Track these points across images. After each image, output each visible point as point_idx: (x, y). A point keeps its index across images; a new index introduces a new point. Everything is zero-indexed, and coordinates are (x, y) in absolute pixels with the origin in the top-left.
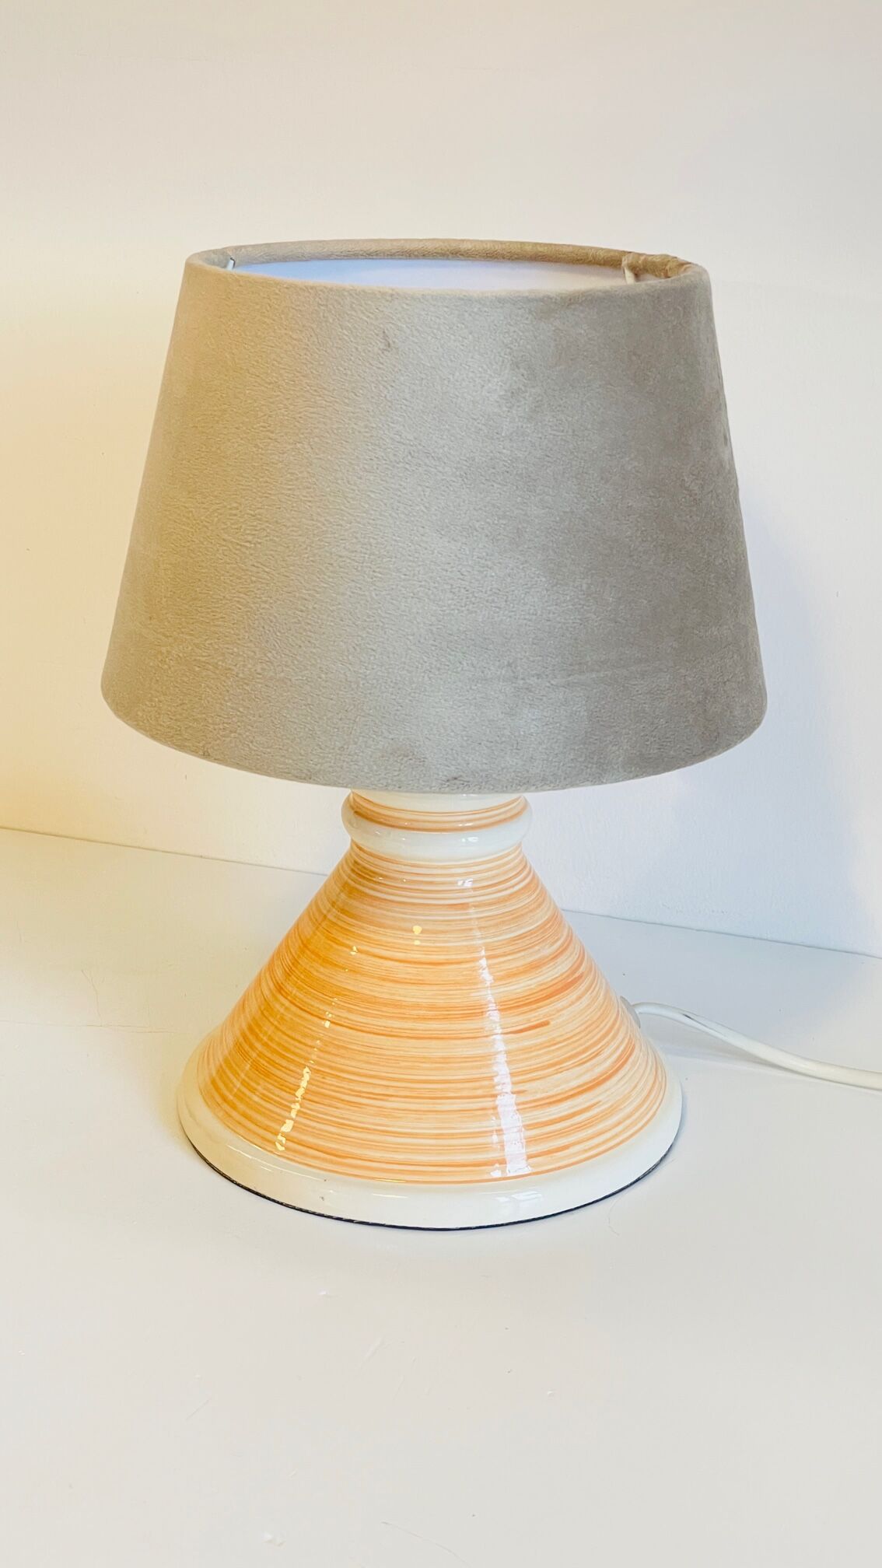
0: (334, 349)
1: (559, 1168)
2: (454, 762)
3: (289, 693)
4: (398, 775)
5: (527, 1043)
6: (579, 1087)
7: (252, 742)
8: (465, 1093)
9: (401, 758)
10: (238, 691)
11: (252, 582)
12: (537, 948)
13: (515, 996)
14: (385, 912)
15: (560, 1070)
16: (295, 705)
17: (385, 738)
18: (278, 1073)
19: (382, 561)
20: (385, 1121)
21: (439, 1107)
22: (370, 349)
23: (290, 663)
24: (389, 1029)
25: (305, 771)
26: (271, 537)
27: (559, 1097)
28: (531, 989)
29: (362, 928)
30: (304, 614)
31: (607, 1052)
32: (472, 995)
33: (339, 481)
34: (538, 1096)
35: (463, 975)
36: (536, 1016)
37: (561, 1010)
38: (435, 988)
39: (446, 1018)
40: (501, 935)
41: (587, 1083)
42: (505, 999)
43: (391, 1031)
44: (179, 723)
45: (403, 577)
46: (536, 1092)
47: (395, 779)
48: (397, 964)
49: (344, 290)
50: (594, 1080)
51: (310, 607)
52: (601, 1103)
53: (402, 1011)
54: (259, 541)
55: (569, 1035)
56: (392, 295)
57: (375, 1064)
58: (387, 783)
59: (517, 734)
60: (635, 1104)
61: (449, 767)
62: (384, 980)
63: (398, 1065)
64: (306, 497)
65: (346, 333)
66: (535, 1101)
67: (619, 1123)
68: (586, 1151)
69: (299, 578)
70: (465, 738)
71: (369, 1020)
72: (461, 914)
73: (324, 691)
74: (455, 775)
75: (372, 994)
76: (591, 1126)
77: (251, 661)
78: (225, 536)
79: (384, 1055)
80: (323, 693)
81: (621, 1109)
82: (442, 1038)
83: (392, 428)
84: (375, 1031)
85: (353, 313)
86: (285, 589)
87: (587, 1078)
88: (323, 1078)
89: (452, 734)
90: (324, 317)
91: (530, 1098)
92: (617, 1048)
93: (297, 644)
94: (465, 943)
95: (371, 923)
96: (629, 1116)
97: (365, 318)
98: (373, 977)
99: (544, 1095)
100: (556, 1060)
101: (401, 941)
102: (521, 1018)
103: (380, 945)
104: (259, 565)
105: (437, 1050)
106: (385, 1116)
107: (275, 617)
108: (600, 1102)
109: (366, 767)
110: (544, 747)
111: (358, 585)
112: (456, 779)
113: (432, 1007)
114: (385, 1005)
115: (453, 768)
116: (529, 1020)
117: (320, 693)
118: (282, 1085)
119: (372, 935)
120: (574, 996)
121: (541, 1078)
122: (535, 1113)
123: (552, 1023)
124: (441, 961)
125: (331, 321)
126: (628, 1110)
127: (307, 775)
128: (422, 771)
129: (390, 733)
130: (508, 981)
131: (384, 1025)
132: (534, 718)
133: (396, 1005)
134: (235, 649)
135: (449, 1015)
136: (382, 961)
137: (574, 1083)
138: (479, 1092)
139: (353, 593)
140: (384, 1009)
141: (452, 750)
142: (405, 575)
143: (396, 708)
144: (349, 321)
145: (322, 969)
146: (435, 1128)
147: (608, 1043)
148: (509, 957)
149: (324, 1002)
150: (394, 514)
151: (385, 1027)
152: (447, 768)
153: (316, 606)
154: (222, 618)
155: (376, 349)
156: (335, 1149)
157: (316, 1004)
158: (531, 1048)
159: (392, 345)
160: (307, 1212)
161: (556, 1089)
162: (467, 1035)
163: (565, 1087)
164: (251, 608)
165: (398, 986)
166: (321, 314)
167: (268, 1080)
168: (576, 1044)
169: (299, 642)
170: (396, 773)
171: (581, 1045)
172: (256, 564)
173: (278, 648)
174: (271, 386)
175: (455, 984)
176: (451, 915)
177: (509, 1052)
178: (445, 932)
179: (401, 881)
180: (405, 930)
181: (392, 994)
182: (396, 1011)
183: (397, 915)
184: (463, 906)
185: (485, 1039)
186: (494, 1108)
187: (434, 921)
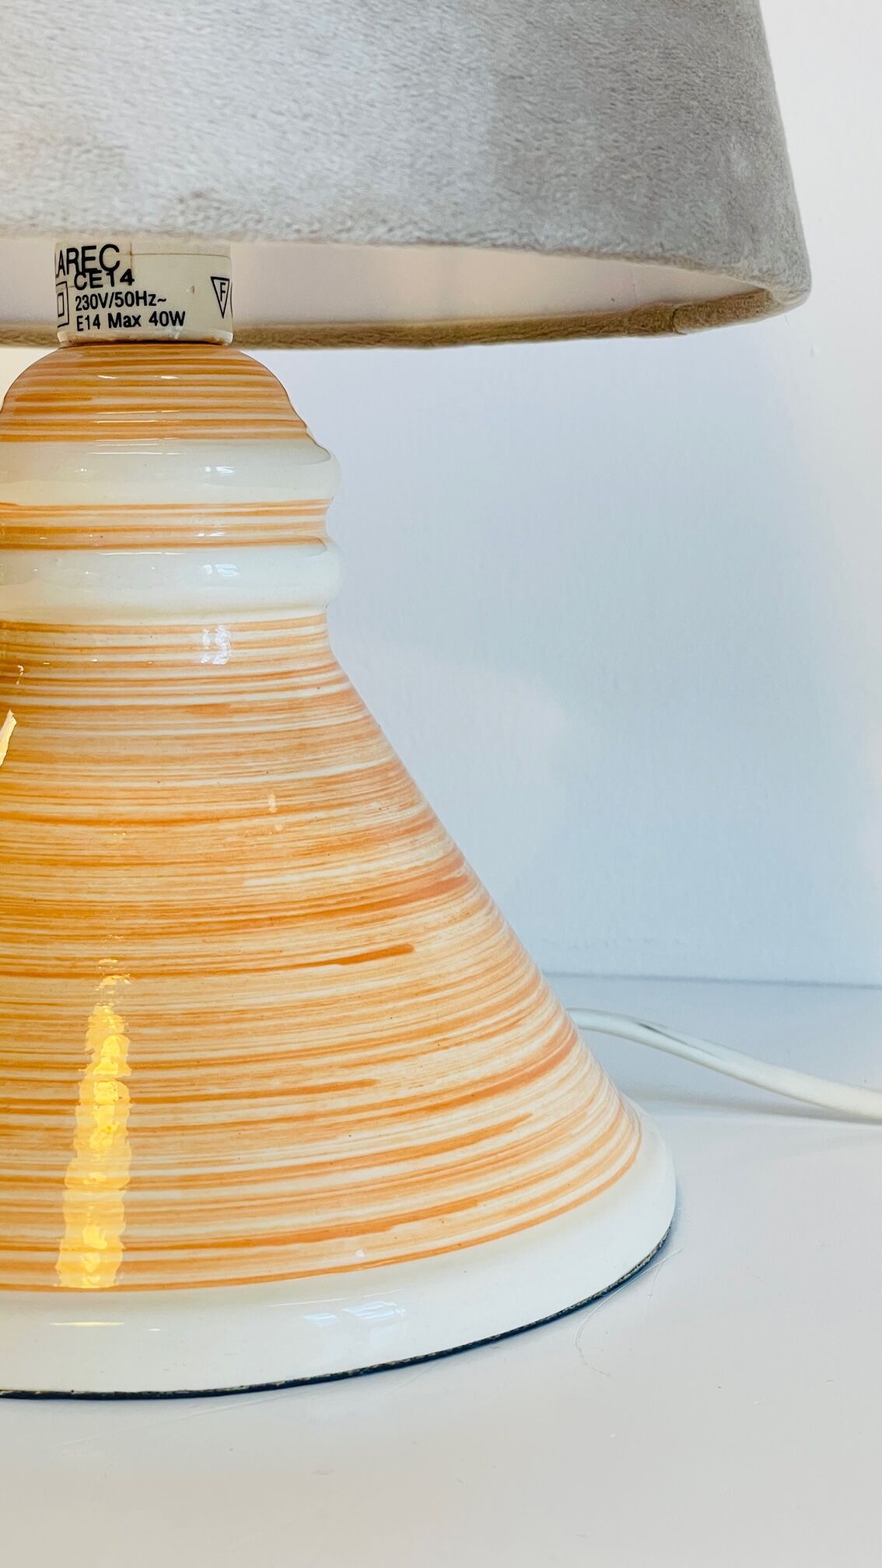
1: (460, 1246)
2: (193, 157)
5: (369, 984)
6: (484, 1080)
8: (246, 1086)
12: (375, 805)
13: (338, 890)
14: (50, 732)
15: (443, 1044)
21: (187, 1119)
24: (67, 963)
27: (447, 1098)
28: (369, 880)
31: (529, 1025)
32: (247, 883)
34: (403, 1093)
35: (224, 845)
36: (383, 934)
37: (434, 929)
38: (166, 870)
39: (193, 931)
40: (299, 769)
41: (494, 1077)
42: (315, 894)
43: (75, 967)
46: (398, 1086)
48: (80, 829)
50: (513, 1071)
52: (531, 1118)
53: (95, 922)
55: (454, 978)
57: (40, 1038)
59: (338, 100)
60: (596, 1132)
61: (181, 167)
62: (54, 864)
66: (397, 1102)
67: (570, 1164)
68: (511, 1212)
70: (218, 102)
71: (26, 949)
74: (198, 186)
75: (30, 895)
76: (517, 1162)
79: (58, 1017)
81: (572, 1137)
82: (186, 973)
84: (40, 970)
87: (499, 1065)
89: (186, 91)
91: (385, 1096)
92: (547, 1024)
94: (224, 781)
96: (587, 1153)
98: (28, 862)
99: (414, 1092)
100: (435, 1022)
101: (90, 784)
102: (350, 934)
103: (44, 795)
108: (530, 1115)
110: (404, 136)
112: (198, 195)
113: (163, 911)
114: (59, 914)
115: (192, 170)
116: (370, 940)
120: (456, 908)
121: (407, 1056)
122: (399, 1128)
123: (418, 949)
124: (179, 817)
126: (586, 1140)
128: (117, 176)
129: (34, 90)
130: (324, 860)
132: (377, 67)
133: (88, 911)
135: (200, 924)
136: (47, 827)
137: (475, 1073)
138: (276, 1084)
140: (59, 922)
141: (188, 127)
143: (47, 32)
146: (180, 1165)
147: (530, 1011)
148: (321, 814)
152: (177, 170)
158: (380, 994)
161: (439, 1081)
162: (242, 965)
163: (455, 1078)
165: (82, 872)
168: (471, 997)
170: (54, 185)
171: (480, 1000)
175: (209, 860)
176: (192, 726)
177: (334, 1001)
178: (183, 759)
179: (87, 666)
180: (96, 761)
181: (71, 891)
182: (83, 923)
183: (78, 734)
184: (218, 709)
185: (281, 973)
186: (309, 1117)
187: (159, 738)
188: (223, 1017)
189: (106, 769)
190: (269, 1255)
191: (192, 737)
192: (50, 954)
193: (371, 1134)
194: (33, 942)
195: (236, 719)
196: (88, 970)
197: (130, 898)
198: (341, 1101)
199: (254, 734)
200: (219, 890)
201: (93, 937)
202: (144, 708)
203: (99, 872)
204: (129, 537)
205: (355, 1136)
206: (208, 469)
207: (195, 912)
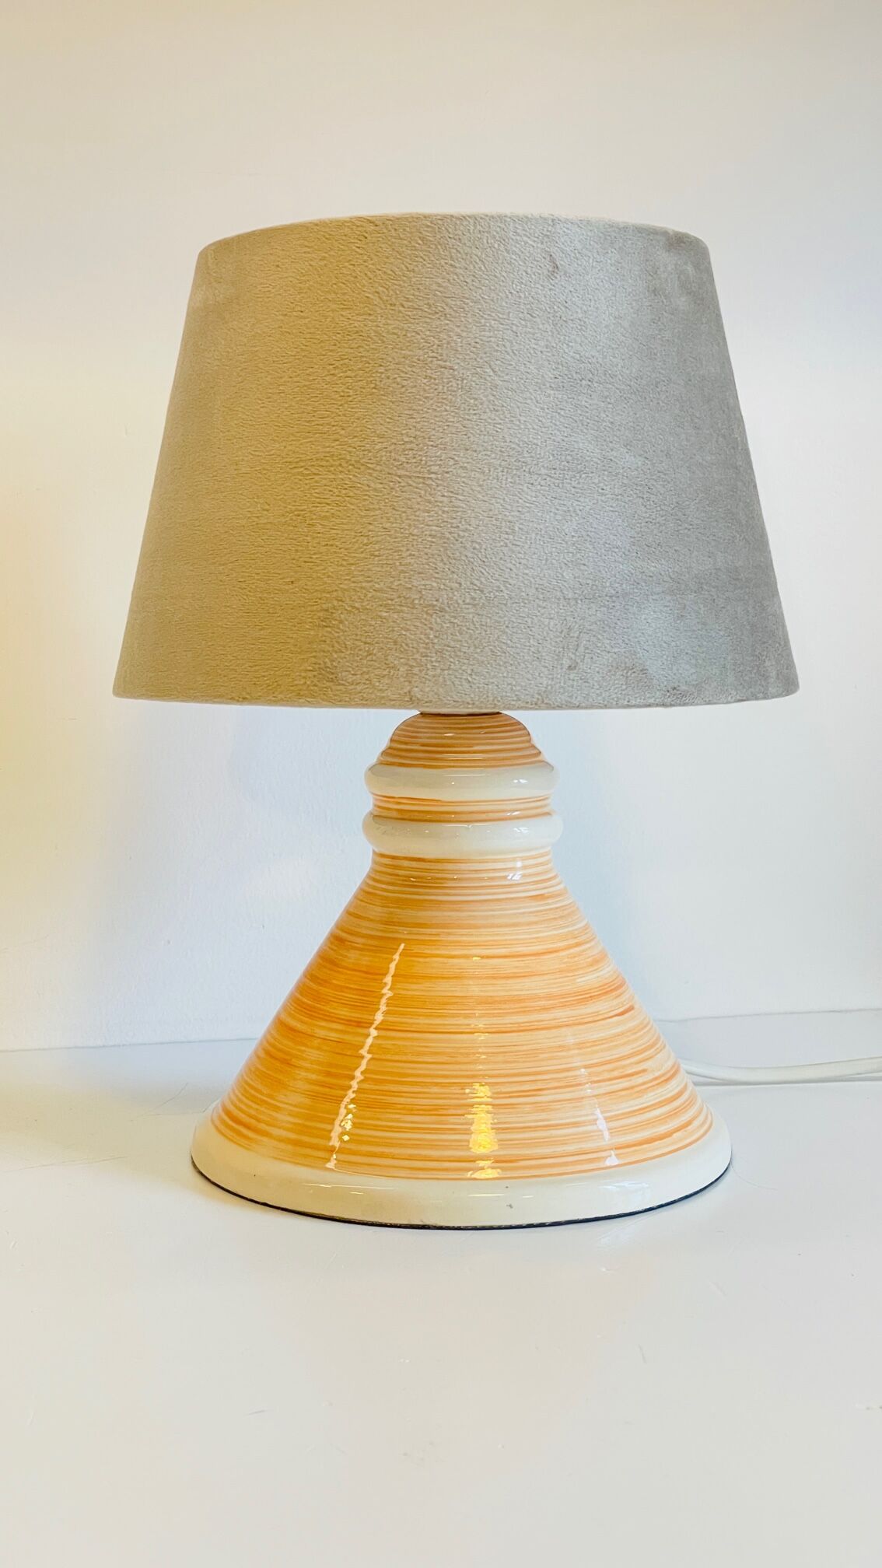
0: (504, 274)
2: (670, 673)
3: (506, 619)
4: (626, 689)
5: (631, 1025)
6: (672, 1067)
7: (471, 675)
8: (607, 1076)
9: (625, 671)
10: (444, 625)
11: (444, 512)
13: (605, 981)
14: (471, 913)
15: (657, 1051)
16: (515, 630)
17: (609, 652)
18: (402, 1100)
19: (580, 477)
20: (544, 1116)
21: (588, 1093)
22: (539, 272)
23: (502, 588)
24: (517, 1025)
25: (537, 696)
26: (462, 465)
27: (668, 1075)
29: (449, 934)
30: (511, 537)
32: (579, 980)
33: (529, 401)
34: (657, 1074)
35: (564, 963)
36: (624, 1000)
37: (634, 997)
38: (545, 977)
39: (564, 1005)
40: (574, 924)
42: (601, 984)
43: (520, 1027)
44: (367, 677)
45: (600, 491)
47: (624, 693)
48: (502, 960)
49: (506, 216)
51: (517, 529)
53: (522, 1005)
54: (446, 470)
56: (553, 220)
58: (617, 697)
61: (667, 677)
62: (494, 978)
63: (535, 1059)
64: (495, 419)
65: (514, 257)
66: (656, 1079)
69: (498, 500)
72: (542, 905)
73: (542, 611)
74: (674, 685)
75: (487, 994)
77: (456, 593)
78: (399, 472)
79: (520, 1051)
80: (543, 614)
82: (567, 1026)
83: (572, 347)
84: (504, 1030)
85: (518, 238)
86: (485, 514)
88: (462, 1089)
90: (488, 243)
91: (651, 1077)
93: (507, 568)
94: (555, 932)
95: (460, 927)
97: (531, 243)
98: (482, 978)
100: (651, 1041)
101: (499, 938)
102: (615, 1002)
104: (452, 495)
105: (569, 1037)
106: (543, 1111)
107: (479, 544)
109: (596, 684)
111: (562, 502)
113: (549, 997)
114: (505, 1002)
115: (670, 678)
116: (622, 1004)
117: (538, 614)
118: (412, 1110)
119: (464, 938)
121: (650, 1057)
122: (660, 1090)
123: (634, 1007)
125: (496, 246)
127: (538, 699)
128: (646, 682)
129: (612, 646)
130: (596, 968)
131: (511, 1021)
133: (518, 1000)
134: (435, 584)
135: (566, 1002)
136: (487, 960)
138: (616, 1074)
139: (558, 510)
140: (504, 1006)
141: (667, 660)
142: (603, 489)
143: (613, 621)
144: (515, 246)
145: (414, 987)
148: (588, 945)
149: (430, 1016)
150: (585, 431)
151: (511, 1024)
152: (666, 679)
153: (521, 526)
154: (410, 555)
155: (546, 272)
156: (504, 1155)
157: (422, 1020)
158: (634, 1029)
159: (559, 266)
160: (491, 1228)
161: (663, 1068)
162: (586, 1020)
163: (666, 1066)
164: (448, 539)
165: (510, 981)
166: (485, 241)
167: (388, 1110)
169: (509, 565)
170: (624, 687)
172: (446, 494)
173: (485, 573)
174: (437, 316)
175: (561, 971)
176: (535, 906)
177: (622, 1033)
178: (536, 923)
179: (482, 879)
180: (500, 926)
181: (507, 991)
182: (517, 1006)
183: (486, 913)
184: (541, 897)
185: (603, 1022)
186: (632, 1088)
187: (524, 913)
188: (588, 1045)
189: (506, 930)
190: (636, 1151)
191: (538, 912)
192: (508, 1021)
193: (652, 1094)
194: (496, 1017)
195: (550, 901)
196: (528, 1028)
197: (534, 992)
198: (639, 1080)
199: (557, 908)
200: (569, 985)
201: (525, 1012)
202: (512, 899)
203: (518, 980)
204: (484, 816)
205: (650, 1095)
206: (516, 781)
207: (562, 996)
